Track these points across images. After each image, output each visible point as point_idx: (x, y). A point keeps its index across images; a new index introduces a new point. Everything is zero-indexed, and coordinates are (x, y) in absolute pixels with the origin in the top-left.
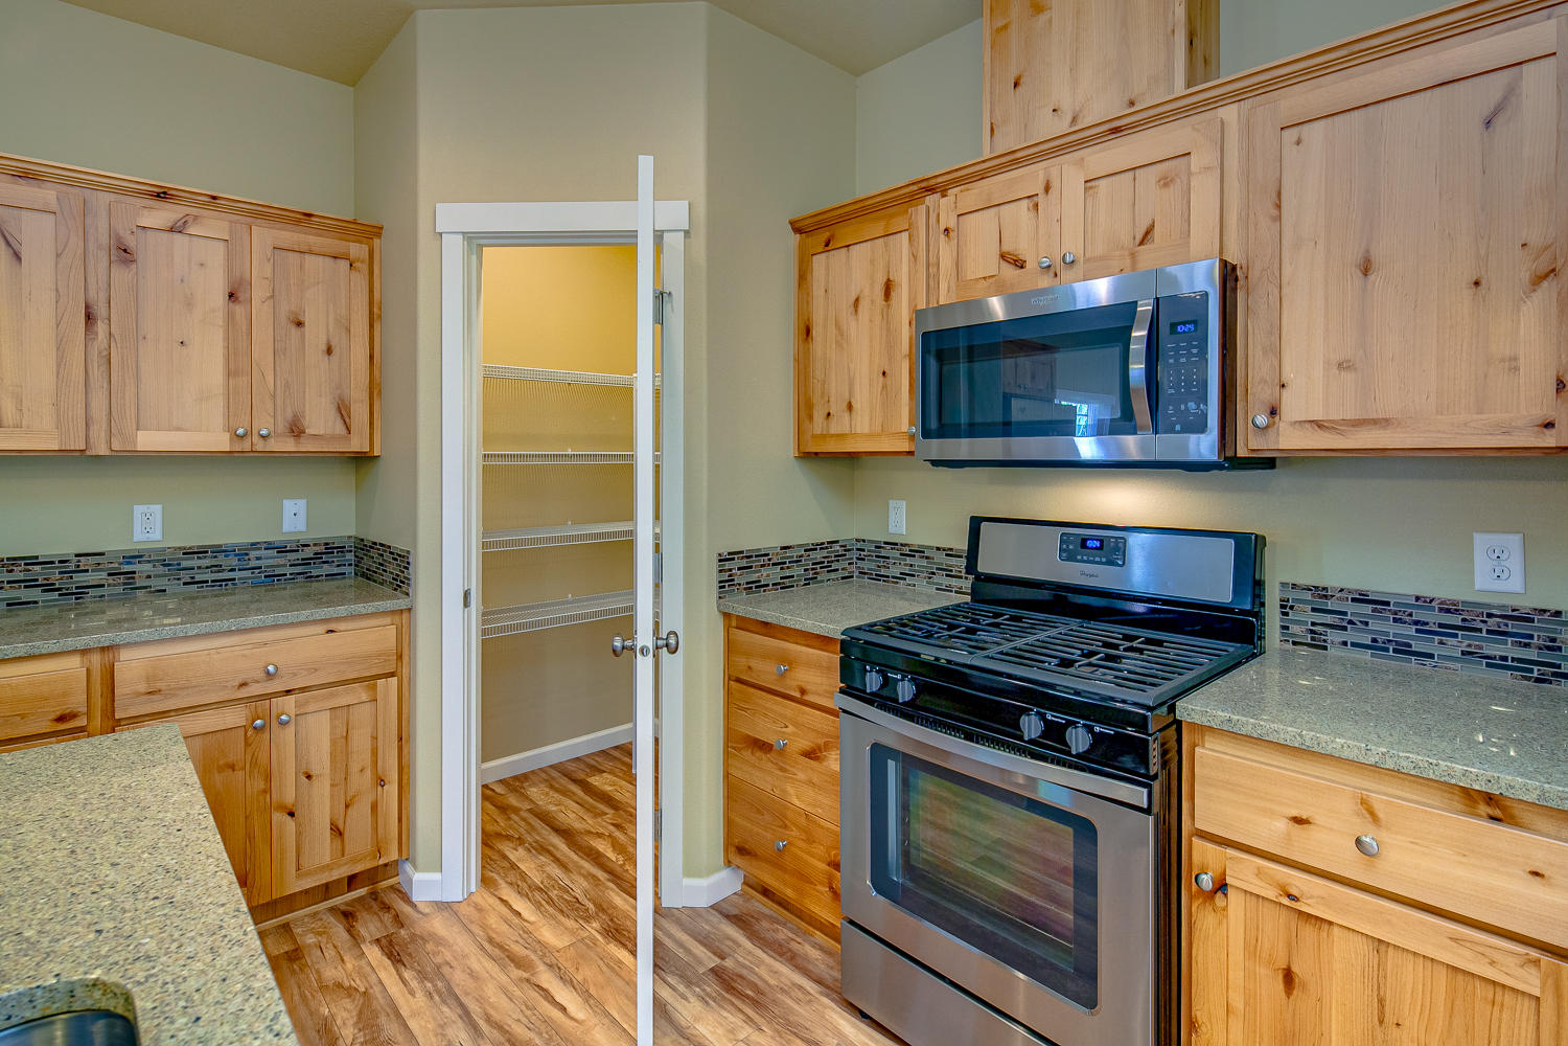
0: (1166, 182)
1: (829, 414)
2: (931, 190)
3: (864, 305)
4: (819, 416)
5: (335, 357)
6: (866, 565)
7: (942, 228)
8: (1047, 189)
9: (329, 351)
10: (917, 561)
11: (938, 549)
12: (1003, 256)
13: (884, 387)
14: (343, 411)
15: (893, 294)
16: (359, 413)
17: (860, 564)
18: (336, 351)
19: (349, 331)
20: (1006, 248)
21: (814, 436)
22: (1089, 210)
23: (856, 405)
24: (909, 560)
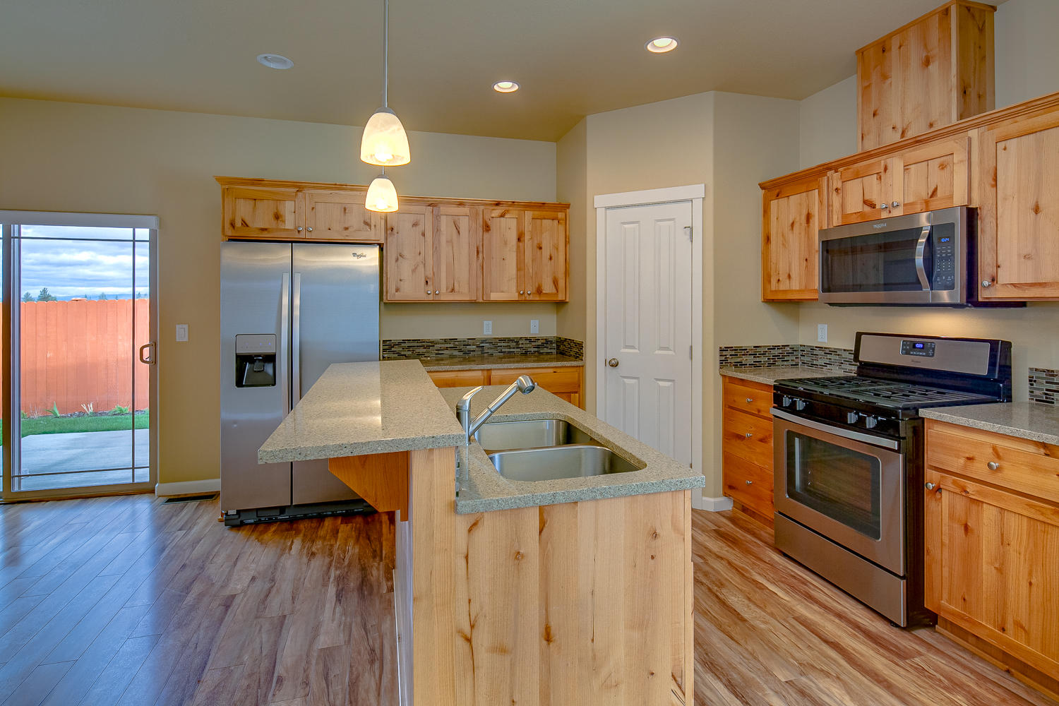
0: (942, 167)
1: (779, 280)
2: (830, 169)
3: (796, 226)
4: (774, 281)
5: (553, 261)
6: (806, 359)
7: (835, 188)
8: (886, 169)
9: (551, 259)
10: (833, 357)
11: (844, 350)
12: (865, 202)
13: (807, 266)
14: (555, 282)
15: (811, 221)
16: (561, 283)
17: (802, 358)
18: (553, 258)
19: (557, 249)
20: (866, 198)
21: (771, 291)
22: (906, 180)
23: (793, 276)
24: (829, 356)
